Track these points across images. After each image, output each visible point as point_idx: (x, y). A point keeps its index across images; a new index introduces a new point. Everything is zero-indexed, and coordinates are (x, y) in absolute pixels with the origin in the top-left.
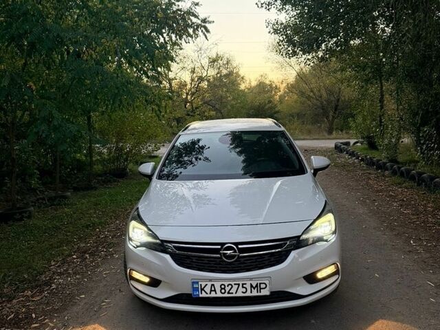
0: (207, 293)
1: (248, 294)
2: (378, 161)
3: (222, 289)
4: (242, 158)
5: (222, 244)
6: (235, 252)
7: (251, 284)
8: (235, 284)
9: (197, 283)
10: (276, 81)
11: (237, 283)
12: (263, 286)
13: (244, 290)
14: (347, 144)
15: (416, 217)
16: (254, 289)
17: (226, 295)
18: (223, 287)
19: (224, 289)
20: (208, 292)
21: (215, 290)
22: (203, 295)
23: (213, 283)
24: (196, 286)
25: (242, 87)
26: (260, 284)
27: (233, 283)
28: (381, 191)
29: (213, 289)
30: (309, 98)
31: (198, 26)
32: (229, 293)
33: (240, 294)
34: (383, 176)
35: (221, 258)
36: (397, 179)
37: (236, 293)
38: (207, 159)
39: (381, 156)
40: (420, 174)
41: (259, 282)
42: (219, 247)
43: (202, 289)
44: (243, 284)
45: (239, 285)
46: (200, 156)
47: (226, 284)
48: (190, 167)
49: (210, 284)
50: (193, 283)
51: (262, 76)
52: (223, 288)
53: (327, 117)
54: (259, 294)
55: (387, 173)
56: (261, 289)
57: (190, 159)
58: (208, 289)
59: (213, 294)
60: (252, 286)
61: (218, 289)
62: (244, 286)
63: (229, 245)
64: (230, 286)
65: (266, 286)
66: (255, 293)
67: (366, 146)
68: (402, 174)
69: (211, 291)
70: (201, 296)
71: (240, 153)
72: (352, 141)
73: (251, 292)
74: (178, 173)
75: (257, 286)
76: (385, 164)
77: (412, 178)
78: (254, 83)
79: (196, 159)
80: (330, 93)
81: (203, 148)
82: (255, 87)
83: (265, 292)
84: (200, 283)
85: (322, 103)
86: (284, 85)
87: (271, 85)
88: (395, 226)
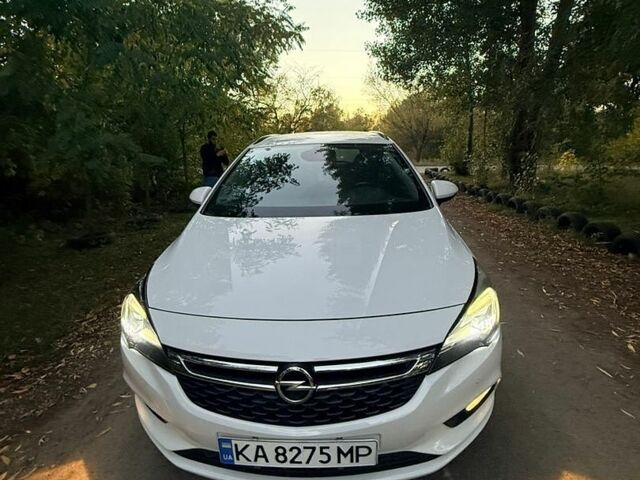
0: (248, 460)
1: (333, 464)
2: (471, 186)
3: (278, 454)
4: (337, 182)
5: (282, 365)
6: (307, 384)
7: (339, 448)
8: (305, 448)
9: (229, 441)
10: (371, 114)
11: (312, 445)
12: (363, 451)
13: (325, 458)
14: (436, 170)
15: (533, 252)
16: (345, 455)
17: (288, 465)
18: (281, 451)
19: (284, 454)
20: (252, 458)
21: (265, 456)
22: (242, 462)
23: (260, 444)
24: (225, 446)
25: (342, 119)
26: (358, 448)
27: (301, 446)
28: (481, 218)
29: (260, 453)
30: (400, 128)
31: (291, 34)
32: (292, 461)
33: (315, 464)
34: (477, 201)
35: (275, 393)
36: (492, 205)
37: (308, 462)
38: (294, 181)
39: (472, 182)
40: (521, 202)
41: (355, 445)
42: (274, 369)
43: (239, 453)
44: (322, 448)
45: (314, 449)
46: (287, 177)
47: (287, 447)
48: (274, 190)
49: (253, 445)
50: (220, 441)
51: (358, 110)
52: (280, 453)
53: (416, 146)
54: (355, 464)
55: (480, 198)
56: (358, 456)
57: (275, 179)
58: (250, 453)
59: (261, 463)
60: (340, 451)
61: (271, 455)
62: (324, 451)
63: (295, 368)
64: (295, 452)
65: (370, 451)
66: (346, 463)
67: (454, 172)
68: (499, 201)
69: (257, 456)
70: (237, 462)
71: (335, 176)
72: (440, 168)
73: (339, 462)
74: (258, 198)
75: (351, 451)
76: (478, 190)
77: (511, 205)
78: (352, 117)
79: (282, 180)
81: (290, 167)
82: (352, 120)
83: (368, 462)
84: (234, 442)
85: (412, 133)
86: (378, 118)
87: (366, 118)
88: (514, 265)
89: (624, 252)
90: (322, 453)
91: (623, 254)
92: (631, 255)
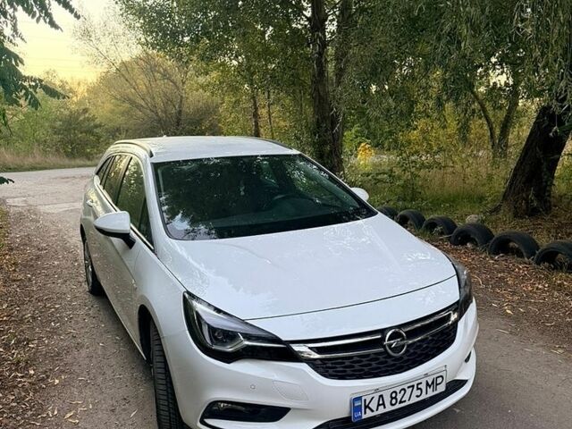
0: (372, 411)
1: (423, 396)
3: (392, 398)
6: (403, 339)
7: (427, 382)
8: (409, 387)
9: (360, 398)
10: (69, 81)
11: (411, 384)
12: (439, 380)
13: (419, 392)
16: (430, 387)
17: (398, 406)
18: (394, 395)
19: (395, 398)
20: (375, 408)
21: (383, 404)
22: (369, 414)
23: (381, 393)
24: (357, 404)
26: (436, 378)
27: (406, 387)
29: (381, 402)
32: (401, 402)
33: (414, 400)
35: (385, 352)
41: (435, 376)
42: (380, 336)
43: (366, 407)
44: (418, 384)
45: (413, 386)
47: (398, 390)
49: (376, 396)
50: (354, 400)
51: (48, 73)
54: (435, 393)
56: (437, 385)
58: (374, 404)
59: (381, 410)
60: (427, 384)
61: (387, 400)
62: (419, 386)
64: (403, 392)
65: (443, 379)
66: (431, 393)
69: (379, 405)
70: (364, 417)
73: (427, 393)
75: (433, 382)
80: (169, 101)
83: (442, 388)
84: (363, 398)
89: (463, 243)
90: (418, 389)
91: (462, 245)
92: (469, 245)
